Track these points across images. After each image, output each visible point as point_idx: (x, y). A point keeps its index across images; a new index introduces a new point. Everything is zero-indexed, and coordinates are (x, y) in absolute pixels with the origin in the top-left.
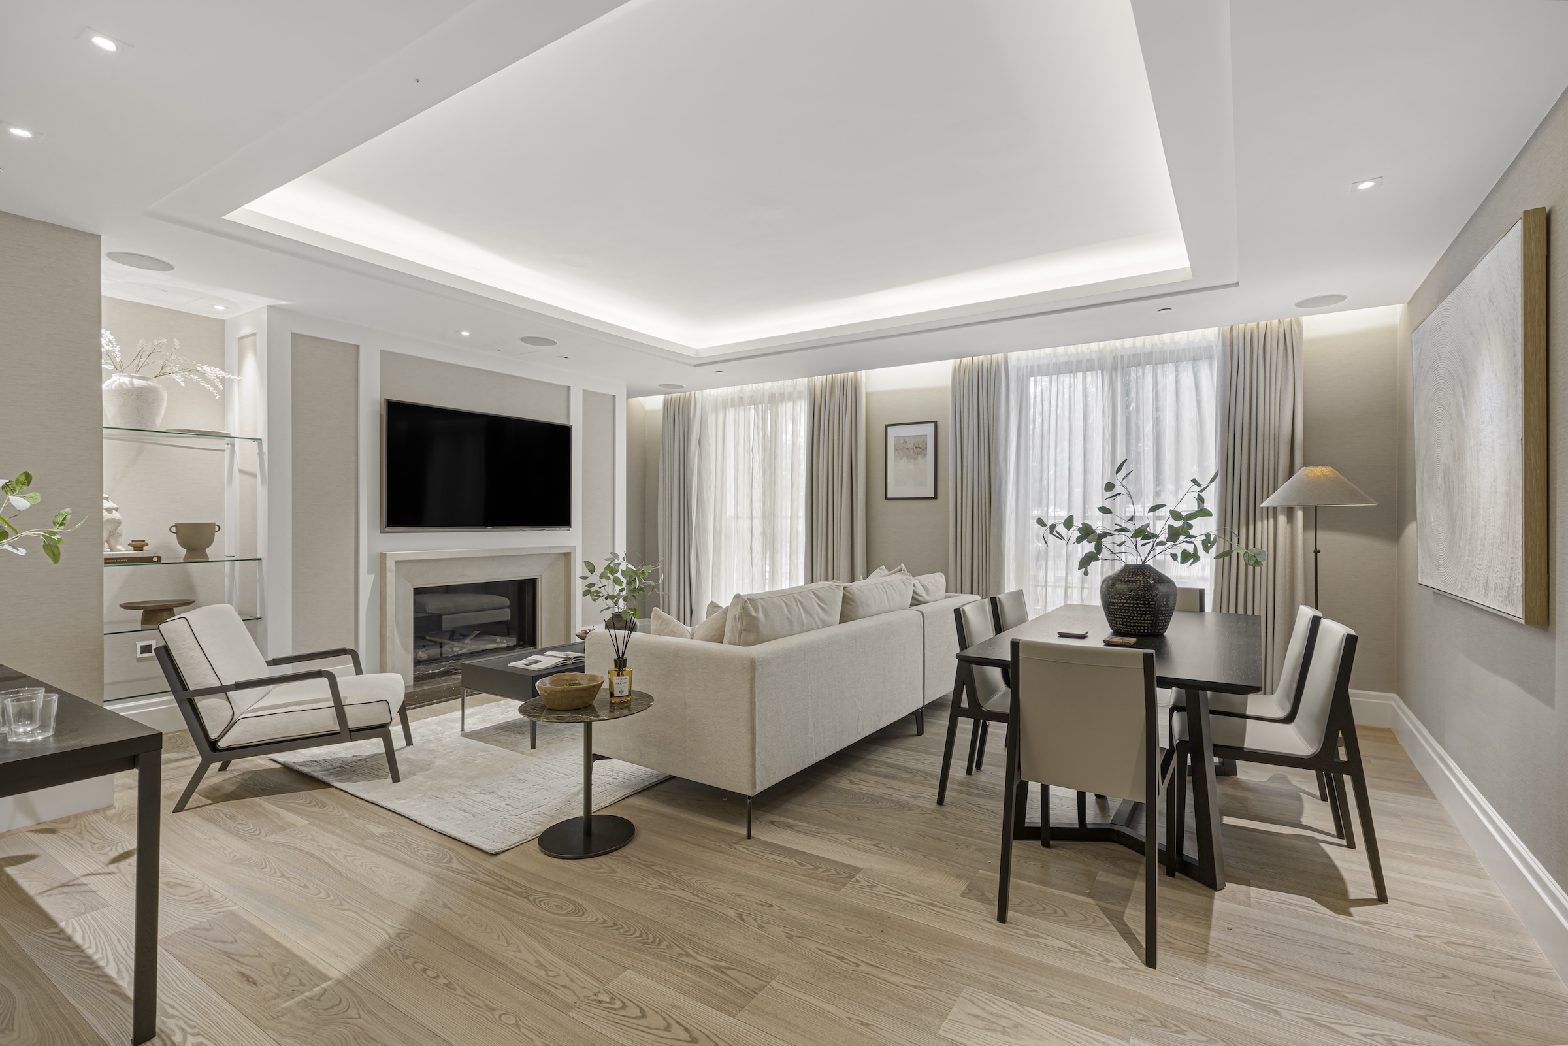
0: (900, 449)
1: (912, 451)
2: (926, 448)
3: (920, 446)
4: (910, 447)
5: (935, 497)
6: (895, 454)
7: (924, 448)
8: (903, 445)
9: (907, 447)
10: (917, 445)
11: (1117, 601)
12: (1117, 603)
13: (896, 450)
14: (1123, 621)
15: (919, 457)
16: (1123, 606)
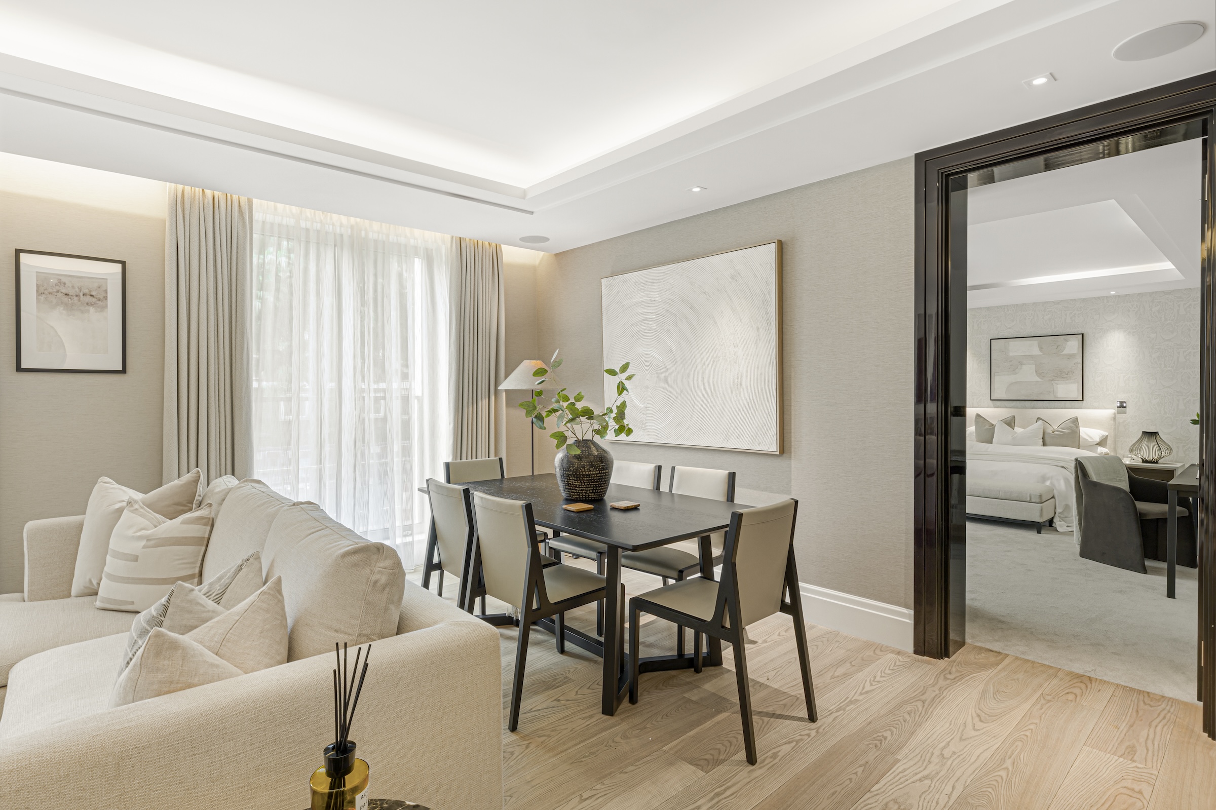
0: (50, 293)
1: (76, 298)
2: (106, 298)
3: (93, 293)
4: (71, 292)
5: (124, 371)
6: (38, 301)
7: (101, 297)
8: (57, 288)
9: (64, 291)
10: (86, 291)
11: (592, 473)
12: (592, 475)
13: (40, 293)
14: (593, 490)
15: (92, 309)
16: (597, 476)
